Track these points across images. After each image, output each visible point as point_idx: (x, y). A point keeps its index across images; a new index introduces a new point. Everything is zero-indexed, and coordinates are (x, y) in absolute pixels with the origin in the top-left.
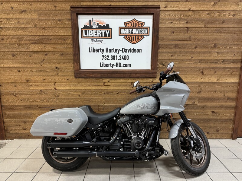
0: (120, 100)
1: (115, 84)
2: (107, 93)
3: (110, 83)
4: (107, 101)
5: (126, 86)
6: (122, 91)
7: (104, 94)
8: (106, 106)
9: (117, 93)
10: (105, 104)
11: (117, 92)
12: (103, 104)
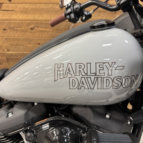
0: (39, 44)
1: (24, 8)
2: (11, 28)
3: (13, 5)
4: (12, 45)
5: (48, 11)
6: (42, 23)
7: (4, 30)
8: (12, 55)
9: (32, 29)
10: (8, 51)
11: (32, 27)
12: (6, 50)
